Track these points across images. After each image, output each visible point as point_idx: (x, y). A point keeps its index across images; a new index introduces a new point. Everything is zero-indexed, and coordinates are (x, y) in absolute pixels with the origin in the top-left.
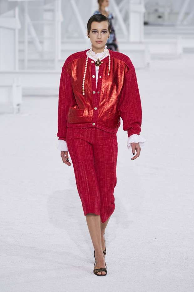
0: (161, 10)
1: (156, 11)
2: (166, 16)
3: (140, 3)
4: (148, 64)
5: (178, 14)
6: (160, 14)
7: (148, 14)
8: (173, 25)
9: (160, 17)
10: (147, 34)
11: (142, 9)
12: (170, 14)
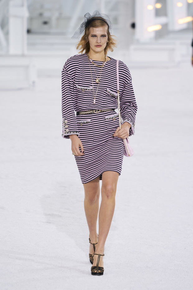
0: (47, 14)
1: (41, 15)
2: (53, 22)
3: (23, 5)
4: (34, 82)
5: (69, 19)
6: (46, 20)
7: (31, 19)
8: (62, 34)
9: (45, 23)
10: (31, 45)
11: (25, 13)
12: (58, 19)
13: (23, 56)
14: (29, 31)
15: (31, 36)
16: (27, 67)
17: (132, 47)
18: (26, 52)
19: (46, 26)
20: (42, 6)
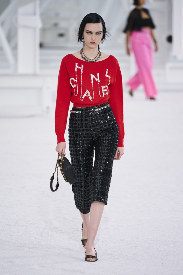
13: (35, 75)
14: (41, 45)
15: (45, 51)
16: (40, 89)
17: (169, 65)
18: (38, 71)
19: (62, 39)
20: (57, 15)
